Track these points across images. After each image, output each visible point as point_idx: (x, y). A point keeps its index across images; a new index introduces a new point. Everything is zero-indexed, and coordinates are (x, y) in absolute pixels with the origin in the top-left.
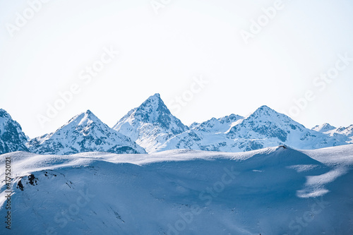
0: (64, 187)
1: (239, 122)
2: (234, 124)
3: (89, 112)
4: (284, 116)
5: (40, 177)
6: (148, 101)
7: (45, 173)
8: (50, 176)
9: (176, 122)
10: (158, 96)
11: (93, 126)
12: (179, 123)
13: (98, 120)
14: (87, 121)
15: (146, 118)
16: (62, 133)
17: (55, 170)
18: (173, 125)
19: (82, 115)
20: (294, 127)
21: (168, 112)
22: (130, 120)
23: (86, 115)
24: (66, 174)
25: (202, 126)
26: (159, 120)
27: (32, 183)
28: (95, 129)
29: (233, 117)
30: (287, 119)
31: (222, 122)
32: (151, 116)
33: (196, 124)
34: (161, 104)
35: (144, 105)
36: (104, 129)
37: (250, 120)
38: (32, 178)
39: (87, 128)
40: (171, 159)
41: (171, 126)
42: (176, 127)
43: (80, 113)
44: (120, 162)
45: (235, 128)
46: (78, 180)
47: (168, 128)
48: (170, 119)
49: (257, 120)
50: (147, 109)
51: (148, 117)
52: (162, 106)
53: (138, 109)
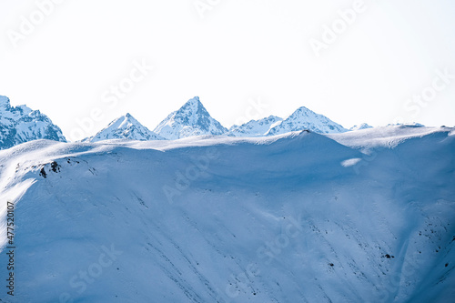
0: (88, 173)
1: (278, 123)
2: (273, 125)
3: (128, 115)
4: (322, 116)
5: (62, 164)
6: (188, 104)
7: (68, 160)
8: (72, 163)
9: (216, 124)
10: (197, 99)
11: (132, 129)
12: (218, 125)
13: (138, 123)
14: (127, 124)
15: (186, 121)
16: (102, 136)
17: (78, 157)
18: (212, 127)
19: (122, 119)
20: (332, 128)
21: (207, 114)
22: (170, 123)
23: (126, 118)
24: (89, 161)
25: (241, 127)
26: (199, 123)
27: (54, 170)
28: (135, 131)
29: (272, 119)
30: (326, 121)
31: (262, 124)
32: (190, 118)
33: (236, 126)
34: (201, 107)
35: (184, 108)
36: (144, 132)
37: (289, 121)
38: (55, 166)
39: (127, 131)
40: (195, 145)
41: (210, 129)
42: (215, 129)
43: (119, 117)
44: (144, 148)
45: (274, 129)
46: (101, 166)
47: (207, 131)
48: (209, 122)
49: (296, 121)
50: (187, 112)
51: (188, 119)
52: (201, 108)
53: (178, 112)
